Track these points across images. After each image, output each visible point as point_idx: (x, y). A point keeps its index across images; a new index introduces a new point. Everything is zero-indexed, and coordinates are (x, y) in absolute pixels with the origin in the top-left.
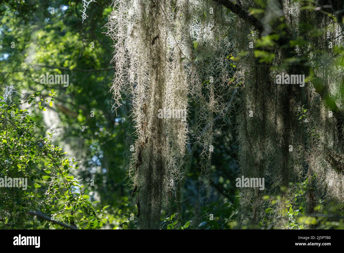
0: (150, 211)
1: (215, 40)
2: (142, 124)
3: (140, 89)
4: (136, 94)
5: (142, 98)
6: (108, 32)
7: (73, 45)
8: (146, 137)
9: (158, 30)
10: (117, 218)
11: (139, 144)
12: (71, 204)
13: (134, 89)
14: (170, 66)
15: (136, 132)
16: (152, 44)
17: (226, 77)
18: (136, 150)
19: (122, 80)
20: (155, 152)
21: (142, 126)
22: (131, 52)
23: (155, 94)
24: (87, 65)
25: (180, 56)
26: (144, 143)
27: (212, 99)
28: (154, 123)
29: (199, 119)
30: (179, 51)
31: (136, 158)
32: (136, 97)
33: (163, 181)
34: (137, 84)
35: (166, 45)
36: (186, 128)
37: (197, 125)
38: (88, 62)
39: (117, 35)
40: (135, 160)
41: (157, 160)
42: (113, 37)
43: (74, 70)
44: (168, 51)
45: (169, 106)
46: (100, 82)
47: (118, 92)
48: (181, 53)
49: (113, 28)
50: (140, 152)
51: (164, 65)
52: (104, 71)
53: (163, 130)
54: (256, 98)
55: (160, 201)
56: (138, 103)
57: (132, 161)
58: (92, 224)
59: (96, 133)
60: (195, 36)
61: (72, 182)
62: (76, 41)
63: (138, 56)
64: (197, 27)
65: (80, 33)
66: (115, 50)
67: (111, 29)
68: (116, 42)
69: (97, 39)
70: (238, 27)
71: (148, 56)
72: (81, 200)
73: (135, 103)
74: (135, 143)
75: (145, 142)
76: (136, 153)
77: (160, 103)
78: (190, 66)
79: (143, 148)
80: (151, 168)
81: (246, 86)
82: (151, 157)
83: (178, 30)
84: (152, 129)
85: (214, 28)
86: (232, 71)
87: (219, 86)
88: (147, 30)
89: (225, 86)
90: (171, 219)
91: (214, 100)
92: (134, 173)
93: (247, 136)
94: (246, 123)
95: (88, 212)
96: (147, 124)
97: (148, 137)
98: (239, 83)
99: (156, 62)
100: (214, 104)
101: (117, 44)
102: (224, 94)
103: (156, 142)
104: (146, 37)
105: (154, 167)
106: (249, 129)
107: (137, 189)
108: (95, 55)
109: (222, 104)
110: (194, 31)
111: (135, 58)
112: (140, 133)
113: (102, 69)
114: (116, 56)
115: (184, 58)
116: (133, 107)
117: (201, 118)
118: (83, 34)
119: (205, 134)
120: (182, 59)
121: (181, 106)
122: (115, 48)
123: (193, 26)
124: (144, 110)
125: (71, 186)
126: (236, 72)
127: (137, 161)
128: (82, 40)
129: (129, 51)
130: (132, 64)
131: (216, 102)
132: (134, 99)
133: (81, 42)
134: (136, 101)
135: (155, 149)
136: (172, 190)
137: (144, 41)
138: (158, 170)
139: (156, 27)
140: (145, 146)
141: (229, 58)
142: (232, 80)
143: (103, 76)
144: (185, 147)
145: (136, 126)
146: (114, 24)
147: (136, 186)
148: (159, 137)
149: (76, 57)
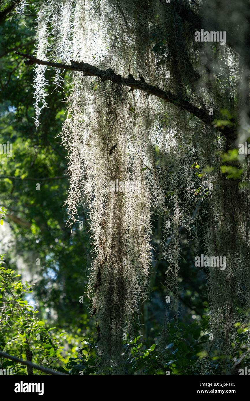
0: (111, 335)
1: (179, 148)
2: (101, 240)
3: (98, 203)
4: (93, 208)
5: (100, 213)
6: (62, 142)
7: (24, 152)
8: (106, 255)
9: (116, 139)
10: (76, 338)
11: (98, 263)
12: (24, 331)
13: (92, 203)
14: (130, 177)
15: (95, 250)
16: (110, 154)
17: (192, 187)
18: (95, 270)
19: (77, 193)
20: (115, 272)
21: (101, 243)
22: (88, 163)
23: (115, 208)
24: (40, 174)
25: (141, 166)
26: (103, 262)
27: (176, 211)
28: (114, 239)
29: (164, 234)
30: (140, 161)
31: (95, 278)
32: (93, 212)
33: (125, 302)
34: (95, 197)
35: (125, 155)
36: (149, 244)
37: (162, 240)
38: (41, 170)
39: (72, 145)
40: (94, 280)
41: (118, 279)
42: (67, 147)
43: (26, 179)
44: (128, 160)
45: (130, 221)
46: (54, 191)
47: (74, 207)
48: (142, 162)
49: (68, 137)
50: (99, 271)
51: (123, 176)
52: (58, 179)
53: (124, 247)
54: (225, 210)
55: (122, 325)
56: (96, 218)
57: (90, 281)
58: (48, 353)
59: (51, 246)
60: (156, 143)
61: (26, 307)
62: (27, 148)
63: (95, 167)
64: (159, 134)
65: (32, 139)
66: (70, 161)
67: (66, 139)
68: (71, 152)
69: (50, 145)
70: (203, 134)
71: (106, 167)
72: (36, 327)
73: (93, 218)
74: (94, 261)
75: (104, 260)
76: (94, 273)
77: (120, 218)
78: (152, 176)
79: (102, 267)
80: (111, 289)
81: (213, 197)
82: (112, 277)
83: (138, 138)
84: (111, 246)
85: (176, 135)
86: (198, 180)
87: (185, 198)
88: (104, 139)
89: (191, 197)
90: (135, 342)
91: (180, 213)
92: (93, 294)
93: (216, 251)
94: (215, 237)
95: (44, 340)
96: (106, 241)
97: (107, 255)
98: (206, 194)
99: (114, 174)
100: (180, 217)
101: (72, 155)
102: (189, 206)
103: (116, 260)
104: (103, 146)
105: (115, 287)
106: (218, 244)
107: (97, 312)
108: (48, 162)
109: (188, 216)
110: (156, 138)
111: (92, 170)
112: (99, 250)
113: (56, 177)
114: (71, 168)
115: (145, 169)
116: (91, 223)
117: (166, 232)
118: (35, 140)
119: (170, 250)
120: (143, 169)
121: (143, 220)
122: (69, 159)
123: (154, 132)
124: (103, 225)
125: (24, 311)
126: (203, 182)
127: (96, 281)
128: (33, 146)
129: (85, 162)
130: (88, 176)
131: (181, 215)
132: (92, 213)
133: (33, 149)
134: (94, 216)
135: (116, 268)
136: (135, 312)
137: (101, 151)
138: (119, 290)
139: (113, 136)
140: (105, 264)
141: (194, 167)
142: (198, 191)
143: (57, 184)
144: (149, 264)
145: (94, 244)
146: (68, 133)
147: (95, 309)
148: (120, 254)
149: (27, 165)
